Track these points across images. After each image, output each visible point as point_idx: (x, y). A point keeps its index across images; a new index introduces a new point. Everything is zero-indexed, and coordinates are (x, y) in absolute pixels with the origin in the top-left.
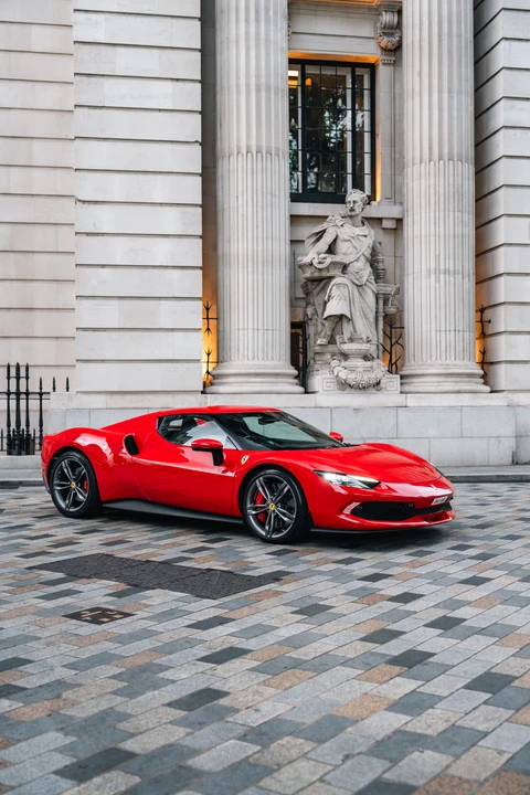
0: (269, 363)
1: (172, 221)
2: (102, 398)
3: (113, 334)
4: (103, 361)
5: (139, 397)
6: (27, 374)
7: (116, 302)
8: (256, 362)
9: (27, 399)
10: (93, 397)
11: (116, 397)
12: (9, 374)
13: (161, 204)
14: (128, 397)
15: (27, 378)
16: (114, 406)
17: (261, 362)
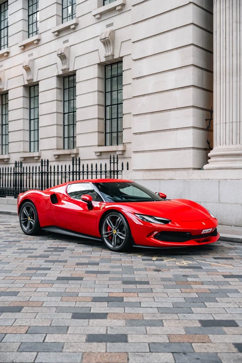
0: (234, 146)
1: (175, 60)
2: (141, 173)
3: (148, 135)
4: (144, 151)
5: (158, 172)
6: (117, 161)
7: (148, 116)
8: (225, 147)
9: (117, 174)
10: (138, 173)
11: (148, 173)
12: (110, 161)
13: (171, 50)
14: (153, 173)
15: (117, 163)
16: (146, 179)
17: (227, 146)
